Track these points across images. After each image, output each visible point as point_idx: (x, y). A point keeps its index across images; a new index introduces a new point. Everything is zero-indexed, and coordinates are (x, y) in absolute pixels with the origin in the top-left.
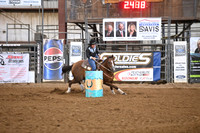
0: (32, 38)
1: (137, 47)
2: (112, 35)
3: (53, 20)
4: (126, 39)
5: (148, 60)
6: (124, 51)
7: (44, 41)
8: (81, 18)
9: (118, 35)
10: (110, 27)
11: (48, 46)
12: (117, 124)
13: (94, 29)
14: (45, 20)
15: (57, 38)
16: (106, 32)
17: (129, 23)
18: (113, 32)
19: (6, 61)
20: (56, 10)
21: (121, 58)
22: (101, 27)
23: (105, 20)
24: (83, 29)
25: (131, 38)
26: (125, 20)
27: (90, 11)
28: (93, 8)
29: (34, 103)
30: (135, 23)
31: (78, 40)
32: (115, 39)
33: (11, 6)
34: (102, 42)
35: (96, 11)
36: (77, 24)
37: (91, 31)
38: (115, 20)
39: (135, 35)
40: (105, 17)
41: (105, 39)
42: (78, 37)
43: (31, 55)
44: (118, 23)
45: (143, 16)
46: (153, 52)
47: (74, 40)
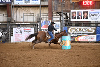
0: (36, 20)
1: (88, 24)
2: (75, 18)
3: (46, 11)
4: (83, 20)
5: (94, 31)
6: (82, 26)
7: (42, 21)
8: (60, 10)
9: (79, 18)
10: (75, 14)
11: (43, 24)
12: (78, 63)
13: (67, 15)
14: (42, 11)
15: (48, 20)
16: (72, 16)
17: (84, 12)
18: (76, 17)
19: (23, 31)
20: (48, 6)
21: (80, 30)
22: (70, 14)
23: (72, 11)
24: (61, 15)
25: (85, 20)
26: (82, 11)
27: (64, 6)
28: (66, 5)
29: (37, 52)
30: (87, 12)
31: (58, 21)
32: (77, 20)
33: (26, 4)
34: (71, 22)
35: (67, 6)
36: (58, 12)
37: (65, 16)
38: (77, 11)
39: (87, 18)
40: (72, 9)
41: (72, 20)
42: (58, 19)
43: (35, 29)
44: (79, 12)
45: (91, 9)
46: (96, 27)
47: (56, 21)
